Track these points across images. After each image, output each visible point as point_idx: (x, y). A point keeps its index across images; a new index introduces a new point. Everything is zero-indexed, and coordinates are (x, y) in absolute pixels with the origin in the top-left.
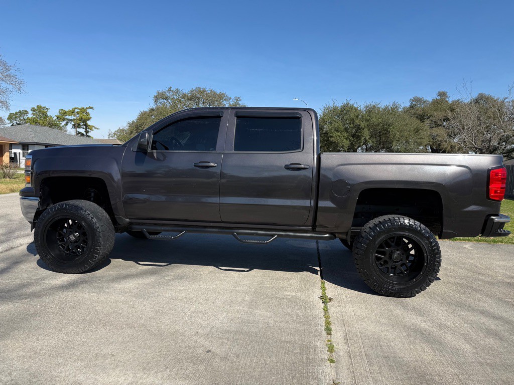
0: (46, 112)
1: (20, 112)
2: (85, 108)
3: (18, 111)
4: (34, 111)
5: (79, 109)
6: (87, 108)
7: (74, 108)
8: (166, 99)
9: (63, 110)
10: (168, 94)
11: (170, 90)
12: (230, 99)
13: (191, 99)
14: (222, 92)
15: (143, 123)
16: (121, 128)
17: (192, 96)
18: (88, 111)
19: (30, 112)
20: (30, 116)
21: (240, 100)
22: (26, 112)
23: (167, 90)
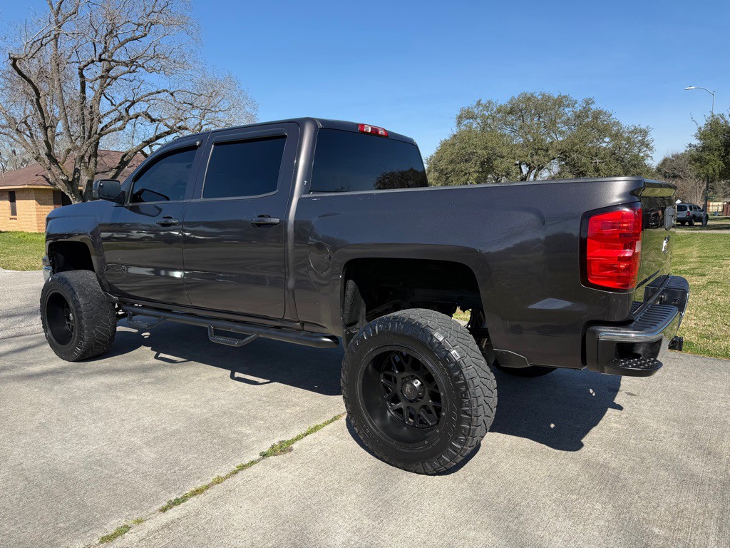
8: (474, 117)
10: (476, 111)
11: (479, 104)
12: (576, 102)
13: (511, 112)
14: (563, 95)
15: (442, 156)
17: (511, 108)
21: (593, 103)
23: (475, 104)
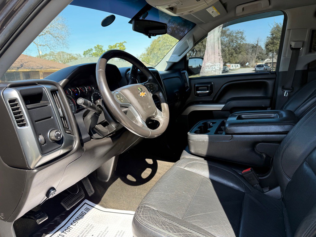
0: (101, 48)
1: (89, 50)
2: (122, 43)
3: (88, 50)
4: (96, 48)
5: (118, 44)
6: (123, 43)
7: (116, 43)
9: (110, 46)
16: (144, 53)
18: (124, 44)
19: (94, 49)
20: (94, 51)
22: (92, 50)
